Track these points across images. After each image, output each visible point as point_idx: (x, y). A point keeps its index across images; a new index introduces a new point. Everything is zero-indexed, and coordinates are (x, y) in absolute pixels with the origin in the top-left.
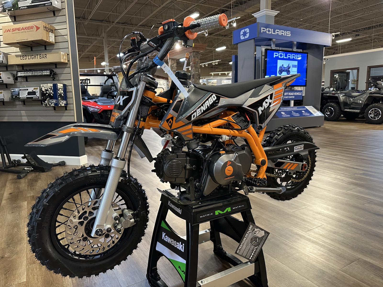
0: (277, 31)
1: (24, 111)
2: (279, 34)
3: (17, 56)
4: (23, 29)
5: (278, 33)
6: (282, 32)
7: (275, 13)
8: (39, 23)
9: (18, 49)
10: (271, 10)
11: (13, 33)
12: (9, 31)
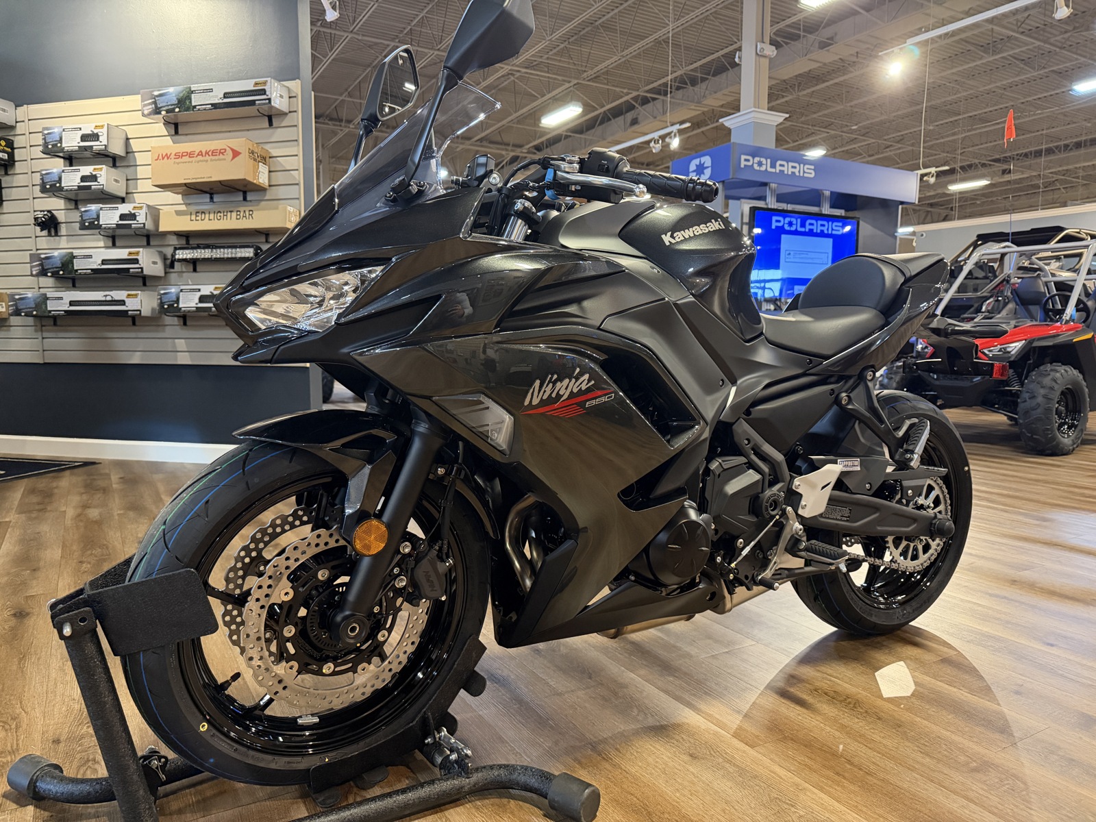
0: (781, 165)
1: (183, 341)
2: (786, 172)
3: (178, 213)
4: (200, 154)
5: (782, 168)
6: (793, 167)
7: (778, 118)
8: (239, 141)
9: (178, 198)
10: (768, 109)
11: (177, 163)
12: (166, 157)
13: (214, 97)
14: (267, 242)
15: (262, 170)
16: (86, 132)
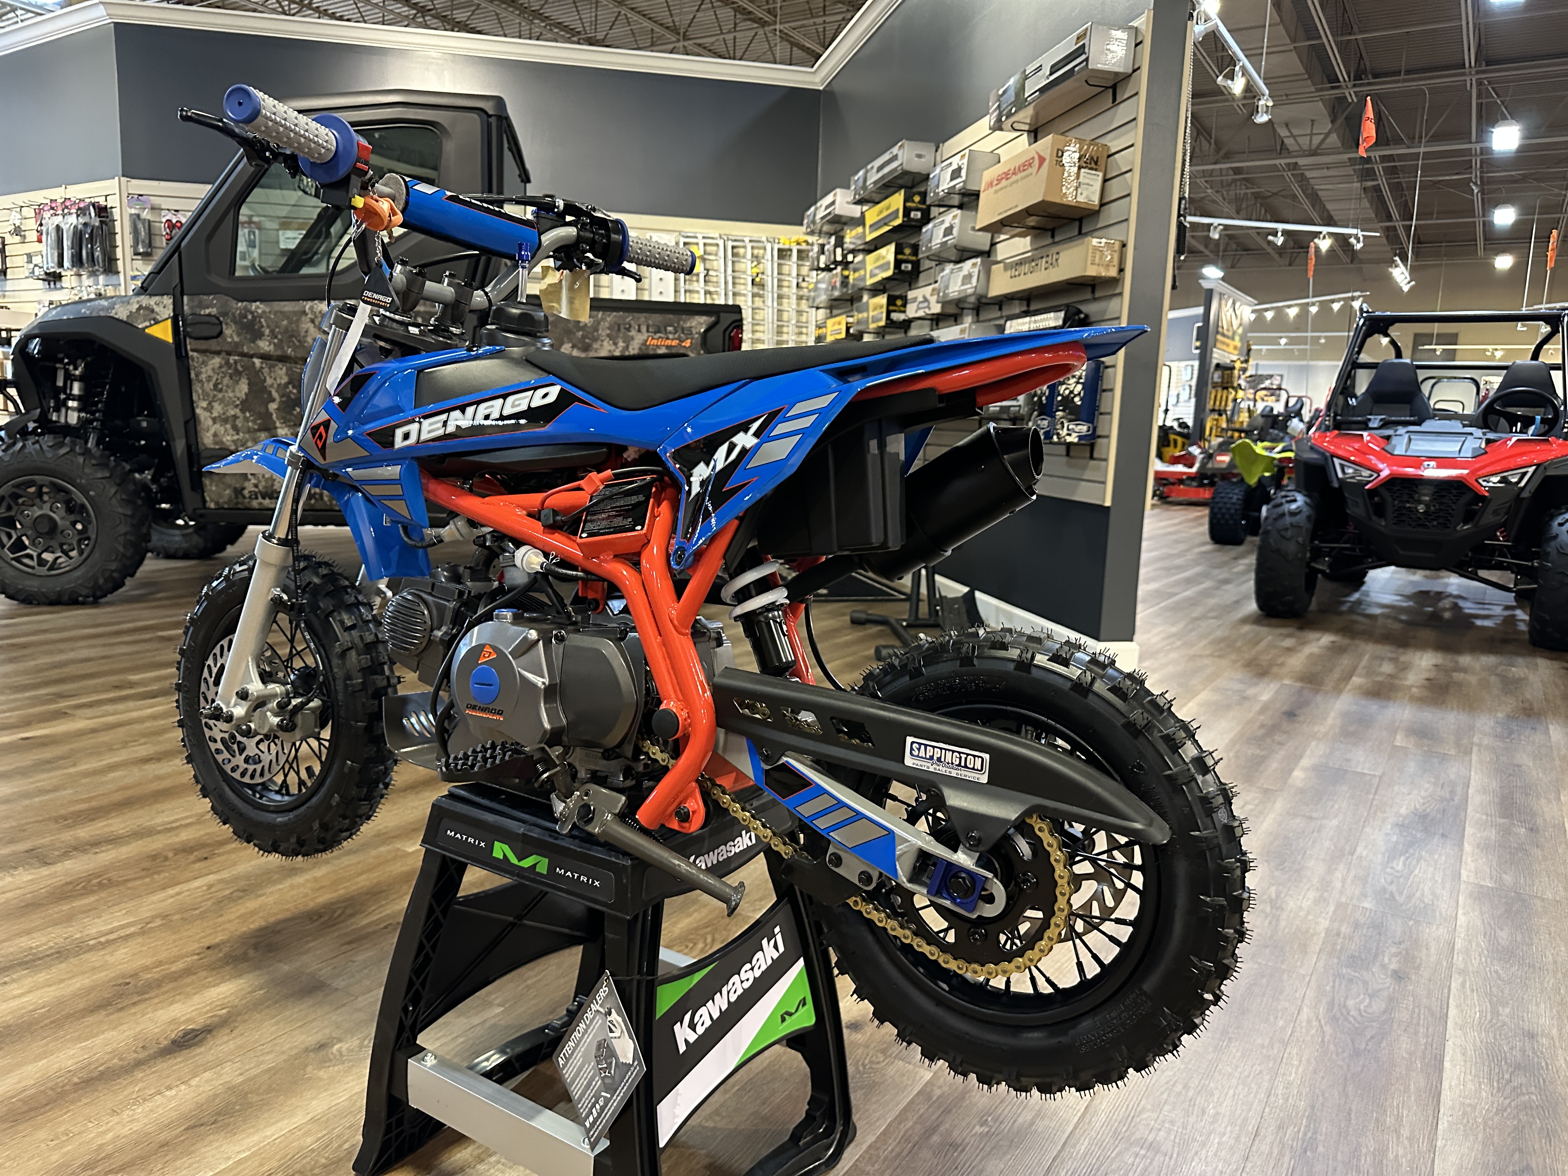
3: (1005, 267)
4: (1015, 171)
8: (1047, 143)
11: (996, 192)
12: (991, 184)
13: (1042, 77)
14: (1095, 299)
15: (1086, 181)
16: (954, 166)
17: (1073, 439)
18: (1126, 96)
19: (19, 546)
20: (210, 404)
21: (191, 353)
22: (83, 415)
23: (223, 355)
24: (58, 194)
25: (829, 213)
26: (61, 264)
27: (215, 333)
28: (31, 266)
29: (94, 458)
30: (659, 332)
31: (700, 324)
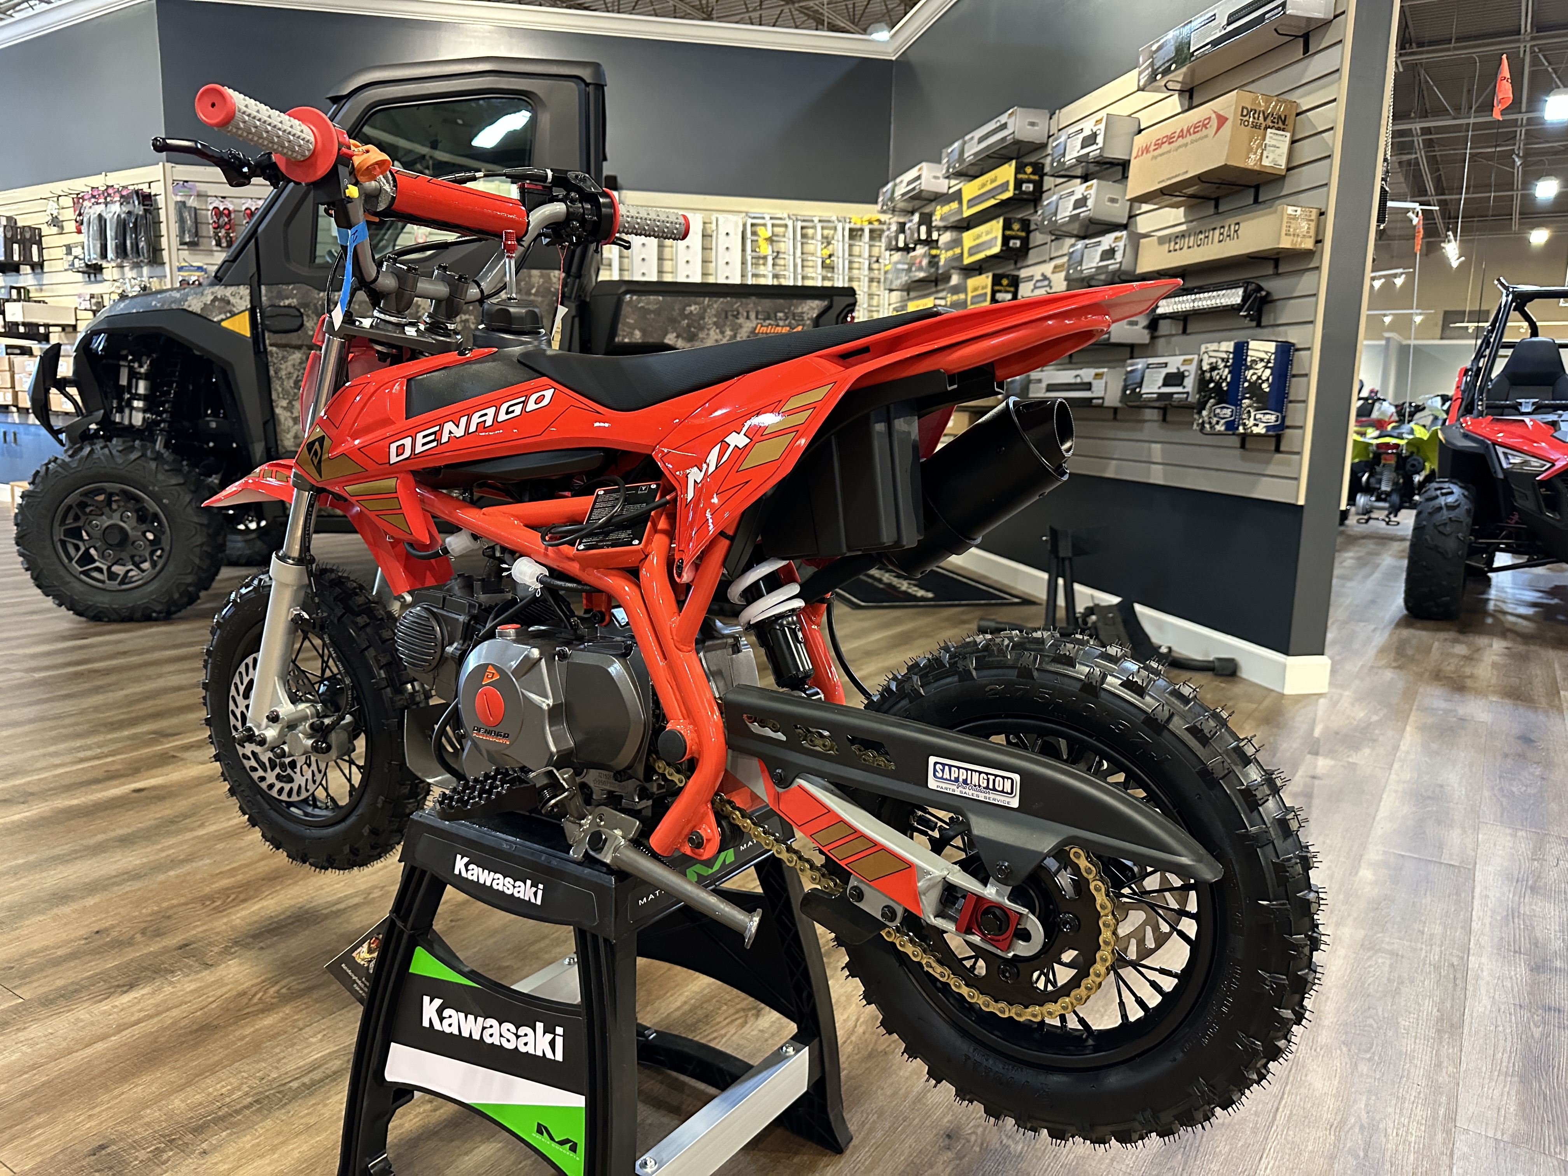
1: (1160, 446)
3: (1166, 240)
4: (1182, 134)
8: (1229, 100)
9: (1180, 214)
11: (1155, 157)
12: (1147, 150)
13: (1216, 27)
14: (1277, 274)
15: (1273, 143)
16: (1087, 132)
17: (1260, 430)
18: (1321, 47)
19: (87, 559)
20: (290, 403)
21: (269, 348)
22: (148, 415)
23: (304, 349)
24: (99, 181)
25: (914, 189)
26: (104, 255)
27: (296, 327)
28: (71, 258)
29: (167, 463)
30: (769, 319)
31: (811, 308)
